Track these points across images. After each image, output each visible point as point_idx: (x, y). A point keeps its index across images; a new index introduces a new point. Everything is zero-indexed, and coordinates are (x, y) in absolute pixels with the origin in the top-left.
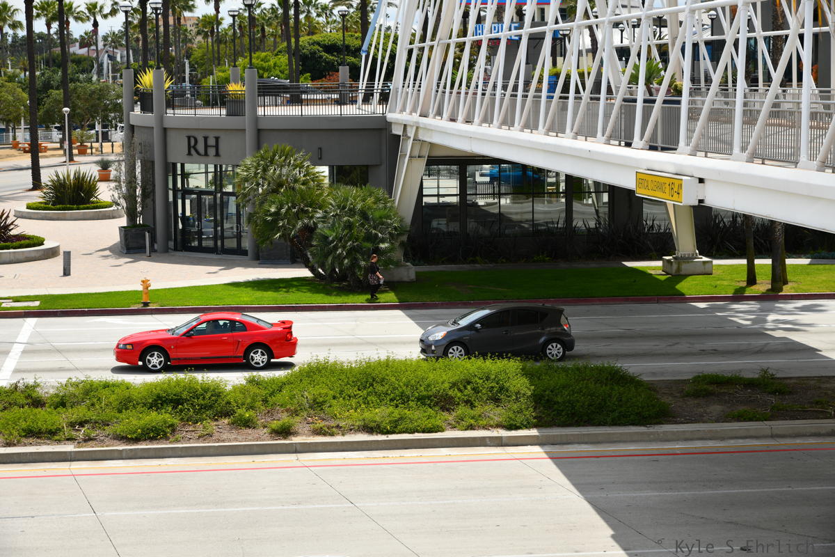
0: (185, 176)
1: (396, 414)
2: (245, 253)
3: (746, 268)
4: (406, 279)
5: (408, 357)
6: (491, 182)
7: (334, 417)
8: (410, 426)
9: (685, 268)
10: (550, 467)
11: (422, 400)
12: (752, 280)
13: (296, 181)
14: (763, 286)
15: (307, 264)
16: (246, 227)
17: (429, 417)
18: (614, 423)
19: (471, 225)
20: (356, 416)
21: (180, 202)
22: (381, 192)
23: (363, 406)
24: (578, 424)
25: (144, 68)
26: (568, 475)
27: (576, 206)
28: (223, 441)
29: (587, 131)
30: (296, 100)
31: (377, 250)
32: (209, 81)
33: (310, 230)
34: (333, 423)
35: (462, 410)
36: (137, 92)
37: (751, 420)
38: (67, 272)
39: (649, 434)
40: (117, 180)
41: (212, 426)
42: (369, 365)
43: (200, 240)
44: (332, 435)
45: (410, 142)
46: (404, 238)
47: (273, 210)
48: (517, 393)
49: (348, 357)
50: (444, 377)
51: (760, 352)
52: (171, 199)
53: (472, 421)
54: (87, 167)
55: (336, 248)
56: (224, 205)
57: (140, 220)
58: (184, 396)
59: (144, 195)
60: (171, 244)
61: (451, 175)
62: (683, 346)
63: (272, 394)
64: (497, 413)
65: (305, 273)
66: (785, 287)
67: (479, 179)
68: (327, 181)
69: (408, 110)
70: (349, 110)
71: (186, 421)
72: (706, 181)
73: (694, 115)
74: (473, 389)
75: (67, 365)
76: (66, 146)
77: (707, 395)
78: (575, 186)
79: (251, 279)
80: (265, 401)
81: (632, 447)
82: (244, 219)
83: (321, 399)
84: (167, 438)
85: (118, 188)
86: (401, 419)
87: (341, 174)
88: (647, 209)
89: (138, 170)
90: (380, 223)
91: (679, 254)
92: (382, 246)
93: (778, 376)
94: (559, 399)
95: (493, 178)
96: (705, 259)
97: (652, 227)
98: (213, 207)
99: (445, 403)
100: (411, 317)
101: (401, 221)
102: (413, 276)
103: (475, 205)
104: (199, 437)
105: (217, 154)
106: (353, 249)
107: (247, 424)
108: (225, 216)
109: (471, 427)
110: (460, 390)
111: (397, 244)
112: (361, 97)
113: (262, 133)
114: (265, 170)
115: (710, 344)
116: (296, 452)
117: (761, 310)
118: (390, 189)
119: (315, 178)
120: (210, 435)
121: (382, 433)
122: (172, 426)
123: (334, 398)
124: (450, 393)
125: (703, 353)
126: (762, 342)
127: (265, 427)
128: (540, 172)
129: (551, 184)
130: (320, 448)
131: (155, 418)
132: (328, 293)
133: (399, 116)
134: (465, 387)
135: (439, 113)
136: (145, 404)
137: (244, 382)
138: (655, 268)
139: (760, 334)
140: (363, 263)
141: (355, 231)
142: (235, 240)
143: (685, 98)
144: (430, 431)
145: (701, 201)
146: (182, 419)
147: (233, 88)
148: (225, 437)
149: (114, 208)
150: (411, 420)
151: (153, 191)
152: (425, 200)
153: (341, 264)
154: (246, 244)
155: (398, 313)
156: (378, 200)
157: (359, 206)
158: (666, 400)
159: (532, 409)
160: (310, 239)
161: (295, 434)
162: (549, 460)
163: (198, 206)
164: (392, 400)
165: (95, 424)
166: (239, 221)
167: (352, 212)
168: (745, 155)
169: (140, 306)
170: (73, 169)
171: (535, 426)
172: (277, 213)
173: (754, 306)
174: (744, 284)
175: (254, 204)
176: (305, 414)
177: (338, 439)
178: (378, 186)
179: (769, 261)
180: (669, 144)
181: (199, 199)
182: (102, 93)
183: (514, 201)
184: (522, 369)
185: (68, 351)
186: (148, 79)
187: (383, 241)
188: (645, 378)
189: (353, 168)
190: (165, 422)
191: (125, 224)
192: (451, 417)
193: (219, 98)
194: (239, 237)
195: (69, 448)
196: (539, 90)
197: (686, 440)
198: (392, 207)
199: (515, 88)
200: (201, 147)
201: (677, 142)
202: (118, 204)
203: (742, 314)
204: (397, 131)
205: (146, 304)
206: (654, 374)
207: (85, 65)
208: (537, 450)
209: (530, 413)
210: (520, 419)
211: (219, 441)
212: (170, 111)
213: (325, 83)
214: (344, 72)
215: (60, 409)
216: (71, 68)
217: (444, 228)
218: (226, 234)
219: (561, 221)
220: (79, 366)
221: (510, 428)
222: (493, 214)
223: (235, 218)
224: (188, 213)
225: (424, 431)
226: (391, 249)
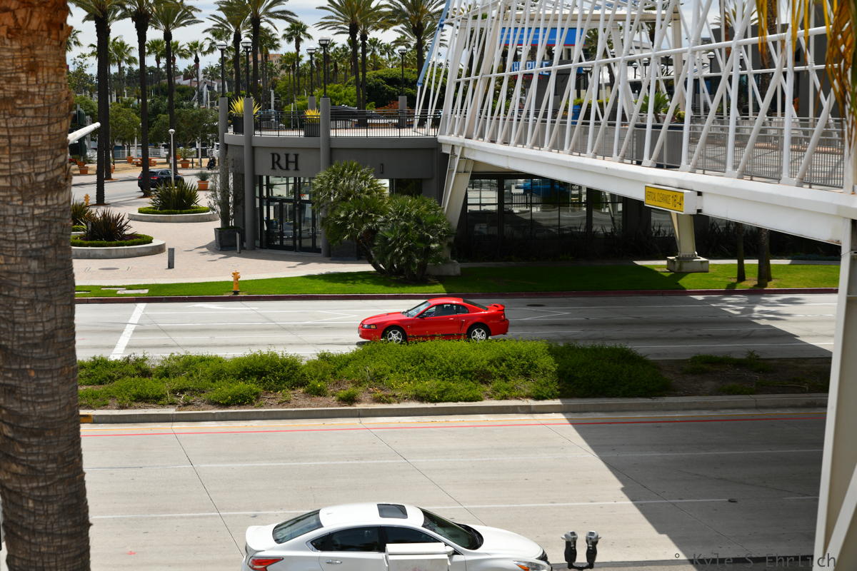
0: (270, 186)
1: (443, 385)
2: (319, 251)
3: (737, 267)
4: (452, 274)
6: (525, 194)
7: (391, 388)
8: (455, 396)
9: (686, 266)
10: (571, 432)
11: (464, 374)
12: (741, 277)
13: (362, 191)
14: (750, 282)
15: (370, 261)
16: (319, 229)
17: (470, 389)
18: (625, 395)
19: (508, 229)
20: (410, 387)
21: (265, 208)
22: (433, 202)
23: (416, 379)
24: (594, 396)
25: (237, 96)
26: (585, 438)
27: (595, 214)
28: (299, 407)
29: (604, 152)
30: (362, 124)
31: (429, 249)
32: (291, 108)
33: (372, 232)
34: (390, 393)
35: (498, 383)
36: (230, 117)
37: (739, 394)
38: (171, 266)
39: (653, 405)
40: (213, 189)
41: (289, 394)
43: (282, 240)
44: (389, 402)
45: (457, 159)
46: (452, 240)
47: (342, 215)
48: (544, 370)
50: (484, 356)
51: (748, 337)
52: (258, 206)
53: (506, 393)
54: (189, 178)
55: (394, 247)
56: (302, 211)
57: (232, 223)
58: (267, 369)
59: (236, 202)
60: (258, 243)
61: (491, 187)
62: (683, 332)
63: (340, 368)
64: (527, 386)
65: (369, 268)
66: (769, 284)
67: (514, 191)
68: (387, 191)
69: (455, 133)
70: (407, 133)
71: (268, 390)
72: (704, 196)
73: (694, 138)
74: (507, 366)
75: (172, 343)
76: (172, 161)
77: (702, 372)
78: (595, 198)
79: (324, 272)
80: (334, 374)
81: (639, 416)
82: (318, 223)
83: (381, 373)
84: (251, 403)
85: (214, 196)
86: (447, 390)
87: (399, 186)
88: (655, 218)
89: (231, 181)
90: (431, 228)
91: (681, 254)
92: (433, 246)
93: (762, 357)
94: (579, 375)
95: (526, 190)
96: (702, 259)
97: (659, 232)
98: (292, 213)
99: (483, 377)
101: (449, 225)
102: (458, 271)
103: (511, 212)
104: (279, 403)
105: (297, 169)
106: (408, 250)
107: (319, 393)
108: (302, 221)
109: (505, 398)
110: (496, 367)
111: (445, 245)
112: (416, 122)
113: (335, 151)
114: (336, 182)
115: (706, 330)
116: (359, 416)
117: (750, 302)
118: (440, 198)
119: (379, 189)
120: (288, 402)
121: (431, 401)
122: (256, 394)
123: (392, 372)
124: (488, 369)
125: (700, 338)
126: (749, 329)
127: (333, 395)
128: (566, 186)
129: (575, 196)
130: (379, 413)
131: (242, 387)
132: (388, 285)
133: (447, 138)
134: (501, 365)
135: (482, 136)
136: (234, 376)
137: (317, 358)
138: (660, 267)
139: (749, 322)
140: (417, 260)
141: (410, 234)
142: (311, 240)
143: (687, 124)
144: (471, 400)
145: (699, 211)
146: (265, 389)
147: (310, 113)
148: (300, 403)
149: (211, 212)
150: (455, 391)
151: (243, 198)
152: (470, 208)
153: (399, 261)
154: (320, 243)
156: (429, 208)
157: (414, 213)
158: (668, 376)
159: (556, 383)
160: (373, 240)
161: (359, 401)
162: (570, 426)
163: (280, 212)
164: (439, 374)
165: (193, 391)
166: (314, 225)
167: (408, 218)
168: (736, 173)
169: (231, 294)
171: (559, 397)
172: (346, 218)
173: (744, 298)
174: (735, 281)
175: (327, 210)
176: (367, 385)
177: (395, 406)
178: (429, 196)
179: (756, 262)
180: (673, 164)
181: (281, 206)
182: (202, 117)
183: (543, 209)
184: (548, 350)
185: (172, 331)
186: (239, 105)
187: (433, 242)
188: (651, 358)
189: (409, 181)
190: (251, 390)
191: (220, 226)
192: (488, 389)
193: (298, 122)
194: (314, 237)
195: (171, 411)
196: (565, 117)
197: (685, 409)
198: (441, 213)
199: (545, 115)
200: (283, 162)
201: (680, 161)
202: (214, 210)
203: (733, 306)
204: (446, 150)
205: (236, 293)
206: (658, 355)
207: (187, 93)
208: (560, 417)
209: (554, 386)
210: (546, 391)
211: (295, 406)
212: (257, 133)
213: (387, 110)
214: (402, 100)
215: (164, 379)
216: (176, 96)
217: (485, 232)
218: (303, 235)
219: (583, 227)
220: (180, 343)
221: (538, 398)
222: (526, 220)
223: (310, 221)
224: (272, 217)
225: (465, 401)
226: (440, 249)
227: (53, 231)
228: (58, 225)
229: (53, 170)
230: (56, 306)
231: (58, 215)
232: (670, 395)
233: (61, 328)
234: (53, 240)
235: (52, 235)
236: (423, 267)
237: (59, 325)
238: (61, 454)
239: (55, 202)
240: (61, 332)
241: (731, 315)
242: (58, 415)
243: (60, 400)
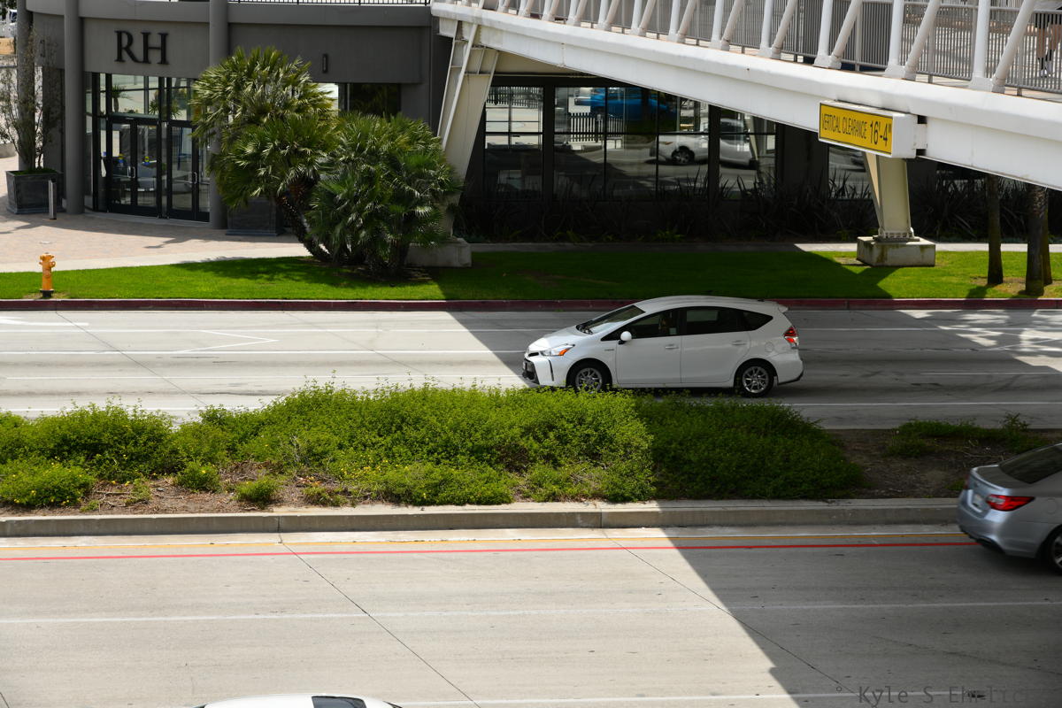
0: (113, 94)
1: (438, 473)
2: (204, 217)
3: (987, 258)
4: (456, 263)
5: (458, 386)
6: (593, 114)
8: (459, 493)
9: (893, 255)
10: (677, 563)
11: (477, 453)
12: (995, 276)
13: (287, 106)
14: (1013, 285)
15: (301, 237)
16: (205, 175)
17: (489, 480)
18: (777, 496)
19: (561, 181)
20: (374, 477)
21: (103, 134)
22: (421, 127)
23: (386, 461)
24: (719, 496)
26: (704, 575)
28: (165, 511)
29: (744, 38)
31: (412, 218)
33: (306, 184)
34: (338, 487)
35: (539, 470)
39: (829, 513)
41: (148, 487)
42: (395, 396)
43: (135, 195)
44: (336, 505)
45: (468, 49)
46: (455, 199)
47: (249, 150)
48: (627, 446)
49: (362, 383)
50: (514, 419)
51: (1006, 388)
52: (89, 130)
53: (555, 488)
55: (347, 212)
56: (174, 141)
57: (40, 162)
58: (105, 440)
59: (48, 122)
60: (89, 200)
61: (529, 101)
62: (887, 377)
63: (243, 439)
64: (593, 476)
65: (298, 250)
66: (1047, 289)
67: (573, 109)
68: (335, 107)
71: (107, 478)
72: (929, 122)
73: (912, 16)
74: (558, 438)
77: (921, 454)
78: (721, 122)
79: (212, 259)
80: (232, 450)
81: (803, 533)
82: (204, 164)
83: (320, 449)
84: (77, 505)
85: (6, 110)
86: (442, 483)
87: (358, 97)
88: (836, 163)
89: (39, 83)
90: (418, 176)
91: (884, 232)
92: (420, 210)
93: (1033, 426)
94: (692, 456)
95: (596, 108)
96: (924, 242)
97: (843, 190)
98: (156, 144)
99: (514, 459)
100: (464, 323)
101: (451, 172)
102: (467, 259)
103: (568, 149)
104: (128, 504)
105: (164, 61)
106: (374, 215)
107: (204, 485)
108: (174, 159)
109: (553, 497)
110: (537, 439)
111: (443, 209)
113: (237, 29)
114: (239, 87)
115: (929, 375)
116: (279, 530)
117: (1011, 323)
118: (434, 121)
119: (318, 101)
120: (145, 502)
121: (415, 503)
122: (85, 485)
123: (341, 447)
124: (522, 443)
125: (918, 389)
126: (1010, 373)
127: (231, 490)
128: (670, 101)
129: (687, 120)
130: (319, 525)
131: (58, 472)
132: (334, 283)
133: (449, 7)
134: (546, 436)
136: (43, 451)
137: (199, 420)
138: (845, 254)
139: (1009, 360)
140: (390, 237)
141: (378, 187)
142: (190, 196)
144: (489, 502)
145: (920, 152)
146: (100, 476)
148: (167, 504)
150: (460, 485)
151: (62, 116)
152: (489, 140)
153: (355, 238)
154: (207, 203)
155: (444, 316)
156: (414, 139)
157: (385, 148)
158: (858, 460)
159: (648, 471)
160: (307, 197)
161: (279, 502)
162: (676, 552)
163: (132, 142)
164: (430, 452)
166: (195, 168)
167: (374, 156)
168: (992, 80)
169: (37, 297)
171: (654, 497)
172: (256, 156)
173: (1002, 316)
174: (984, 283)
175: (220, 140)
176: (294, 471)
177: (346, 511)
178: (415, 116)
179: (1023, 248)
180: (874, 64)
181: (134, 131)
183: (627, 143)
184: (636, 408)
187: (421, 203)
188: (826, 426)
189: (379, 86)
190: (74, 480)
191: (16, 168)
192: (522, 481)
194: (195, 191)
197: (888, 523)
198: (436, 150)
200: (138, 49)
201: (885, 58)
202: (5, 135)
203: (981, 330)
204: (447, 30)
205: (47, 294)
206: (840, 419)
208: (657, 533)
209: (646, 477)
210: (630, 485)
211: (158, 511)
217: (517, 185)
218: (175, 186)
219: (702, 177)
221: (614, 499)
222: (596, 164)
223: (189, 162)
224: (116, 153)
225: (479, 503)
226: (434, 217)
232: (860, 496)
236: (400, 250)
241: (976, 347)
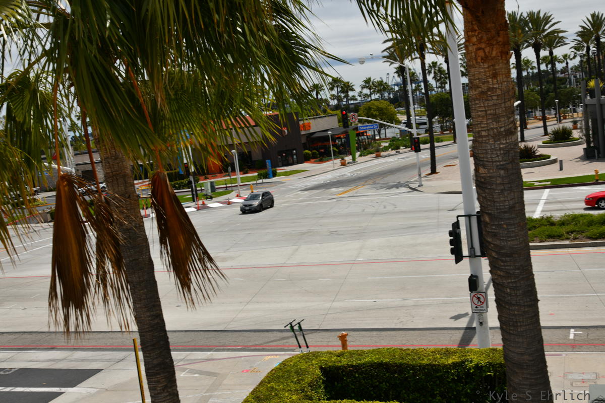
25: (590, 79)
36: (587, 90)
38: (561, 169)
40: (581, 128)
54: (567, 124)
57: (592, 145)
59: (594, 134)
75: (564, 208)
76: (558, 116)
85: (582, 132)
89: (590, 123)
136: (600, 223)
149: (580, 140)
151: (598, 132)
165: (578, 232)
169: (594, 182)
170: (561, 126)
182: (572, 92)
185: (564, 202)
186: (592, 83)
191: (586, 147)
195: (567, 242)
202: (582, 139)
205: (597, 180)
207: (563, 81)
212: (603, 97)
215: (563, 227)
216: (557, 83)
220: (569, 208)
227: (511, 155)
228: (512, 152)
229: (508, 125)
230: (514, 192)
231: (512, 147)
233: (518, 203)
234: (511, 160)
235: (510, 157)
237: (517, 201)
238: (521, 265)
239: (510, 140)
240: (518, 204)
242: (519, 246)
243: (519, 239)
